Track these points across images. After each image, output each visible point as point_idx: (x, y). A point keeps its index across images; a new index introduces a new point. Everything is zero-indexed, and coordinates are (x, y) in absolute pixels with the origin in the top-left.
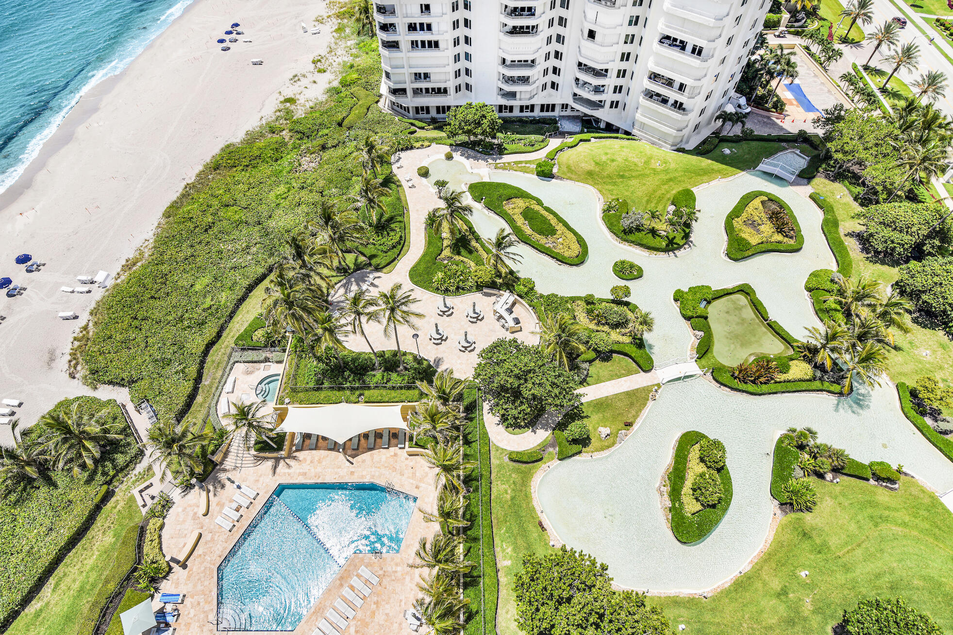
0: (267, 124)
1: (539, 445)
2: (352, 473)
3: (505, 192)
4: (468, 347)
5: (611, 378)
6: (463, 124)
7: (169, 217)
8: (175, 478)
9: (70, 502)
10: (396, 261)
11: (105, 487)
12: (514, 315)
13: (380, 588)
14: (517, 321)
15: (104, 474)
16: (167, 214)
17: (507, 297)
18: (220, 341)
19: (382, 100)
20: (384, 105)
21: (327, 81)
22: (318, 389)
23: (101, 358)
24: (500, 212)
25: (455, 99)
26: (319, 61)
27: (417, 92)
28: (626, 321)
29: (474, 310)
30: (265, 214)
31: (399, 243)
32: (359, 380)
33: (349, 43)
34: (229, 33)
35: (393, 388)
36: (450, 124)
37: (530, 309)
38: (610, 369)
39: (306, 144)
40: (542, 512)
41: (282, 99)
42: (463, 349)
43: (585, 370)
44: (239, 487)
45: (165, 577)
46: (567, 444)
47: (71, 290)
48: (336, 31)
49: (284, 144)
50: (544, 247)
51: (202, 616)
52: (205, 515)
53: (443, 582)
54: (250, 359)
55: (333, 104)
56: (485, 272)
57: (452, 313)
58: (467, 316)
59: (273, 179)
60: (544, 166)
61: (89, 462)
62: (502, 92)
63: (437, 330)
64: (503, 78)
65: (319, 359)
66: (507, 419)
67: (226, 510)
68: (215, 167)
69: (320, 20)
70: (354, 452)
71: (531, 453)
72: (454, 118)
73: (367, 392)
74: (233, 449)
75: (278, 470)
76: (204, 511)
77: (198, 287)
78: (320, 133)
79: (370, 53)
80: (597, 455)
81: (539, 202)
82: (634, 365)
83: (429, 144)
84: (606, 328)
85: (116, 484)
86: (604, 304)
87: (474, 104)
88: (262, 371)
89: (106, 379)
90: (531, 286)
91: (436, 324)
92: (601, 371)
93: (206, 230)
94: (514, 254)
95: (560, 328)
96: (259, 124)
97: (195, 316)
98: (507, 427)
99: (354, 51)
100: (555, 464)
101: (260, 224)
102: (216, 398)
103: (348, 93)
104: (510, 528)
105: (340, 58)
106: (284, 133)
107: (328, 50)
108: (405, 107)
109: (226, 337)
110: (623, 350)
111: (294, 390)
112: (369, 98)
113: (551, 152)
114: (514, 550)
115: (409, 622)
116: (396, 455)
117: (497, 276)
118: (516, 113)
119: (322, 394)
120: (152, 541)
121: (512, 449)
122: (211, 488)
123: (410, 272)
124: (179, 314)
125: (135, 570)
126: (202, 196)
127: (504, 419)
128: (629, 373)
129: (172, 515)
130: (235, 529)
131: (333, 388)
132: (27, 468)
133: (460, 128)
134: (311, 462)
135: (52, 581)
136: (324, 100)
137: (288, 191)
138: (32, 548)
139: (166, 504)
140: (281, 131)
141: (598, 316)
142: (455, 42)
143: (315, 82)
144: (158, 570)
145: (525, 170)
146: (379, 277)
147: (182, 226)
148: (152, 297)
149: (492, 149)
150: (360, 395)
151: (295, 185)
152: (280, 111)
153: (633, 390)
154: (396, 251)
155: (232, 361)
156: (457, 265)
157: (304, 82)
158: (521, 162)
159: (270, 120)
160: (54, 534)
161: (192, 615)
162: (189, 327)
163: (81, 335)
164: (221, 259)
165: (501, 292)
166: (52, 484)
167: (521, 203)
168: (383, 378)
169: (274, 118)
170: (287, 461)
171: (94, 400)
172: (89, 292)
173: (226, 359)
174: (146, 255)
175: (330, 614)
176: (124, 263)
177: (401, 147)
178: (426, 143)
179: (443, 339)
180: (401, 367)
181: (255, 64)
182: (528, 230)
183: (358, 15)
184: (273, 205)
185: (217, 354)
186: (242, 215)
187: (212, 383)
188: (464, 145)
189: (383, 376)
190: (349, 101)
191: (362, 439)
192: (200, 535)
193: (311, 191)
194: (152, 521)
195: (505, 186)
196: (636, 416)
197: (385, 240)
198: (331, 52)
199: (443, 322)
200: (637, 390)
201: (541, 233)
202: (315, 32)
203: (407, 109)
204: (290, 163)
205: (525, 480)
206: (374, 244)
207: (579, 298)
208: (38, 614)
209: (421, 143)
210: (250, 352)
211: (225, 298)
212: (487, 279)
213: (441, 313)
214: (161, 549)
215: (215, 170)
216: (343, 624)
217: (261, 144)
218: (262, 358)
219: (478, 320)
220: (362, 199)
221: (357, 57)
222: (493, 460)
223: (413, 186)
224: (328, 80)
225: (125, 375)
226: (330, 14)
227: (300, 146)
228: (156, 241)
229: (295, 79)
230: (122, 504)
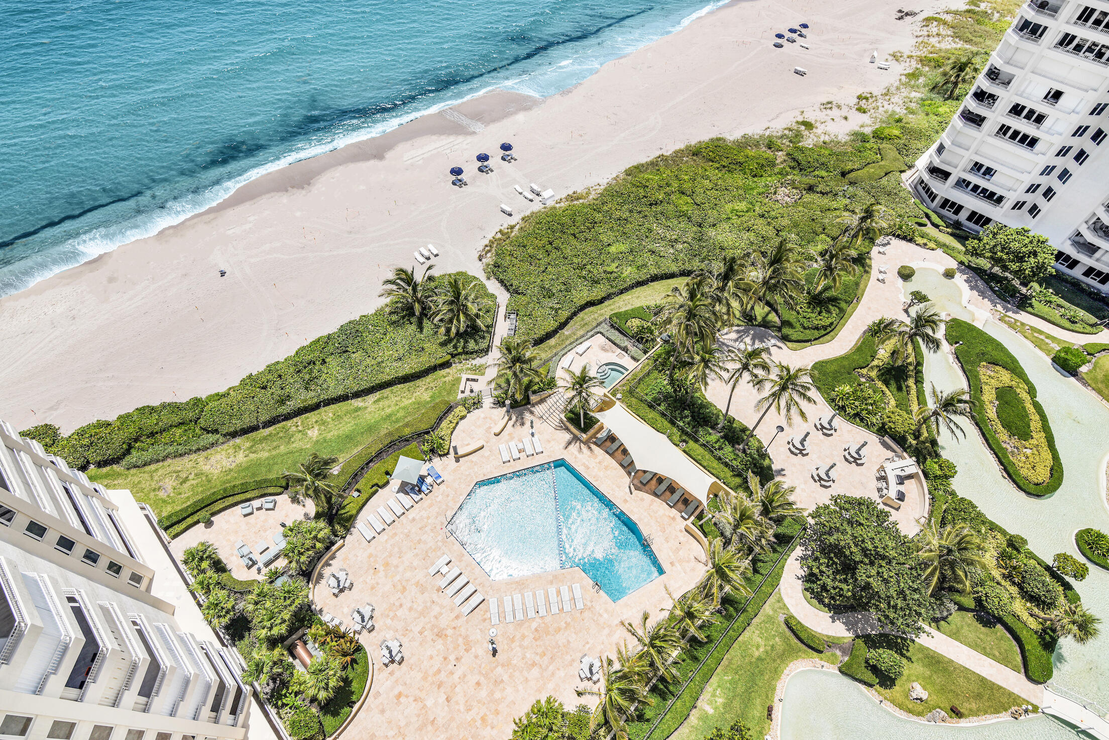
0: (769, 137)
1: (828, 637)
2: (626, 501)
3: (994, 353)
4: (823, 480)
5: (974, 646)
6: (999, 248)
7: (629, 175)
8: (495, 389)
9: (423, 349)
10: (809, 344)
11: (449, 357)
12: (901, 488)
13: (578, 615)
14: (901, 497)
15: (455, 347)
16: (629, 172)
17: (909, 464)
18: (599, 306)
19: (909, 173)
20: (908, 179)
21: (860, 123)
22: (651, 406)
23: (508, 258)
24: (970, 371)
25: (1005, 215)
26: (867, 99)
27: (962, 184)
28: (1051, 604)
29: (859, 449)
30: (711, 220)
31: (825, 328)
32: (694, 427)
33: (913, 94)
34: (792, 31)
35: (720, 459)
36: (980, 240)
37: (927, 496)
38: (982, 636)
39: (796, 176)
40: (781, 700)
41: (800, 119)
42: (817, 478)
43: (948, 610)
44: (533, 435)
45: (440, 456)
46: (863, 665)
47: (520, 191)
48: (908, 76)
49: (772, 164)
50: (999, 445)
51: (444, 507)
52: (497, 435)
53: (643, 666)
54: (613, 338)
55: (850, 149)
56: (903, 422)
57: (831, 435)
58: (845, 450)
59: (741, 192)
60: (1074, 355)
61: (454, 330)
62: (1078, 239)
63: (804, 440)
64: (1094, 223)
65: (672, 381)
66: (814, 582)
67: (512, 444)
68: (695, 152)
69: (896, 57)
70: (639, 485)
71: (813, 636)
72: (991, 236)
73: (691, 443)
74: (550, 401)
75: (571, 447)
76: (497, 431)
77: (613, 249)
78: (816, 173)
79: (931, 115)
80: (888, 706)
81: (1032, 391)
82: (1019, 658)
83: (934, 247)
84: (1014, 590)
85: (456, 360)
86: (1033, 562)
87: (1031, 234)
88: (615, 356)
89: (501, 277)
90: (948, 473)
91: (808, 433)
92: (966, 628)
93: (651, 205)
94: (958, 427)
95: (959, 543)
96: (761, 133)
97: (595, 272)
98: (806, 589)
99: (913, 105)
100: (831, 670)
101: (700, 226)
102: (566, 350)
103: (875, 146)
104: (736, 683)
105: (891, 105)
106: (780, 153)
107: (884, 91)
108: (932, 193)
109: (607, 307)
110: (1018, 631)
111: (631, 392)
112: (896, 164)
113: (1096, 345)
114: (725, 706)
115: (582, 666)
116: (674, 519)
117: (914, 434)
118: (1077, 273)
119: (652, 414)
120: (451, 422)
121: (795, 615)
122: (514, 418)
123: (816, 363)
124: (584, 262)
125: (428, 433)
126: (668, 172)
127: (810, 578)
128: (1005, 661)
129: (476, 413)
130: (508, 464)
131: (665, 415)
132: (417, 305)
133: (992, 250)
134: (600, 463)
135: (377, 395)
136: (843, 141)
137: (747, 211)
138: (382, 362)
139: (477, 404)
140: (778, 150)
141: (1014, 568)
142: (1061, 151)
143: (846, 118)
144: (440, 446)
145: (1039, 344)
146: (780, 348)
147: (634, 189)
148: (574, 235)
149: (1013, 296)
150: (684, 441)
151: (757, 209)
152: (790, 130)
153: (994, 684)
154: (816, 333)
155: (598, 329)
156: (874, 392)
157: (835, 113)
158: (1040, 332)
159: (774, 134)
160: (400, 364)
161: (438, 499)
162: (584, 278)
163: (506, 231)
164: (647, 237)
165: (905, 454)
166: (420, 327)
167: (1006, 378)
168: (716, 443)
169: (779, 134)
170: (582, 445)
171: (483, 287)
172: (531, 201)
173: (594, 324)
174: (591, 197)
175: (528, 595)
176: (571, 193)
177: (899, 232)
178: (932, 245)
179: (802, 452)
180: (741, 447)
181: (797, 72)
182: (991, 412)
183: (948, 68)
184: (724, 216)
185: (591, 315)
186: (689, 209)
187: (570, 336)
188: (978, 272)
189: (718, 440)
190: (871, 156)
191: (655, 479)
192: (482, 447)
193: (769, 224)
194: (460, 408)
195: (999, 346)
196: (975, 713)
197: (813, 315)
198: (886, 95)
199: (816, 436)
200: (1000, 688)
201: (1007, 426)
202: (882, 66)
203: (932, 196)
204: (766, 186)
205: (787, 655)
206: (798, 313)
207: (1004, 532)
208: (357, 409)
209: (925, 241)
210: (617, 333)
211: (629, 273)
212: (900, 429)
213: (819, 427)
214: (452, 433)
215: (693, 155)
216: (531, 614)
217: (752, 152)
218: (623, 345)
219: (855, 461)
220: (822, 263)
221: (913, 113)
222: (766, 606)
223: (883, 280)
224: (865, 123)
225: (515, 283)
226: (913, 54)
227: (787, 174)
228: (605, 189)
229: (828, 105)
230: (450, 378)
